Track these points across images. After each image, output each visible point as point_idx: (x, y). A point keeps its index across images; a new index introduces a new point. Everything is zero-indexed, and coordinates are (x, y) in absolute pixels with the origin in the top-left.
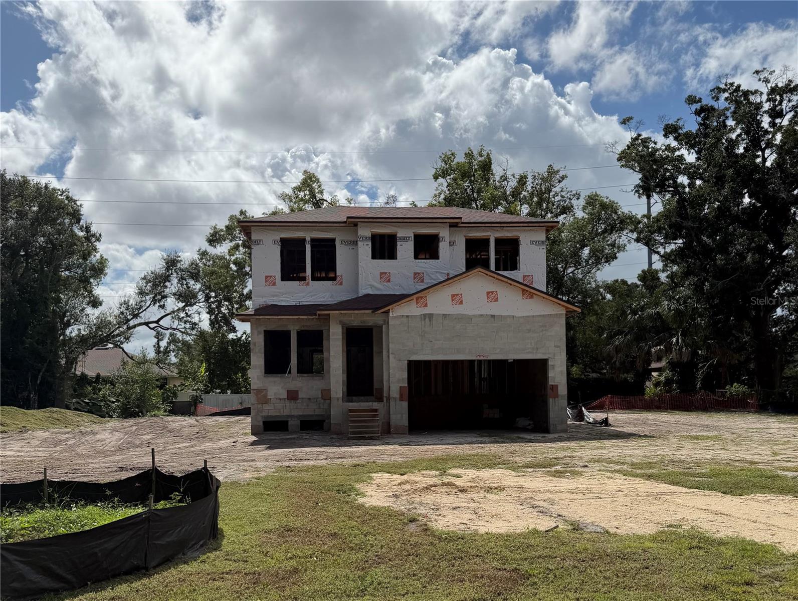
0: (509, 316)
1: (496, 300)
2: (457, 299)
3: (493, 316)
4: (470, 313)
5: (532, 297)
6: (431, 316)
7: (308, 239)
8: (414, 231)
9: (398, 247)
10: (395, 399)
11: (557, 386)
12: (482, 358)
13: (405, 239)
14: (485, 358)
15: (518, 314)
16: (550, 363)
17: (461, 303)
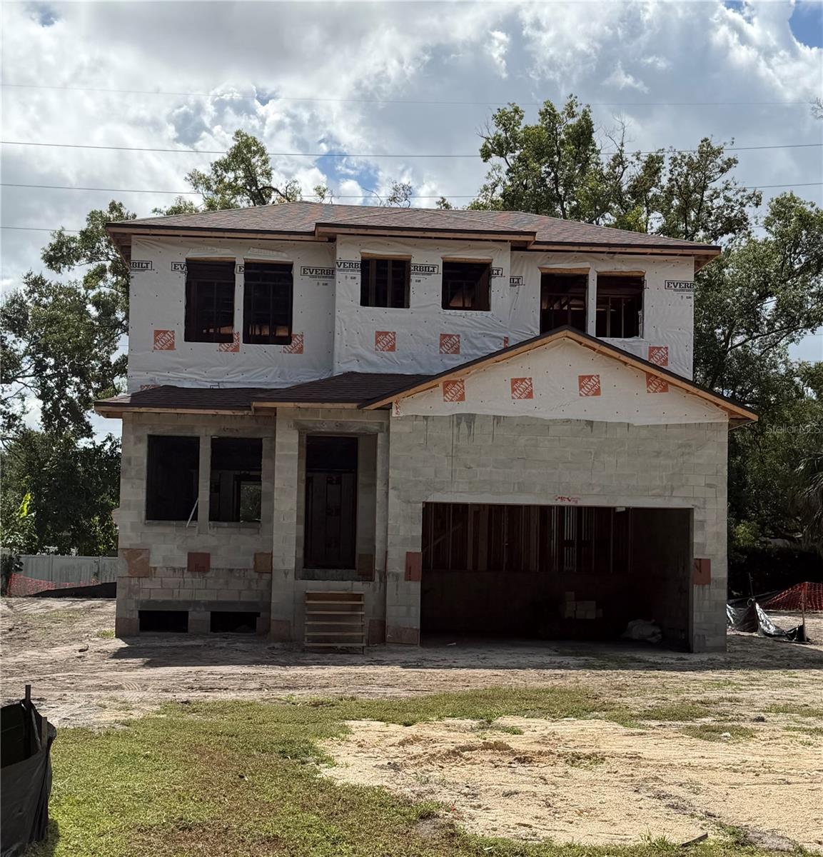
0: (620, 424)
1: (597, 392)
2: (523, 388)
3: (590, 423)
5: (665, 389)
6: (470, 418)
7: (240, 262)
8: (443, 254)
9: (413, 284)
10: (397, 576)
11: (708, 561)
12: (566, 503)
13: (427, 270)
14: (572, 503)
15: (637, 421)
16: (697, 516)
17: (530, 395)
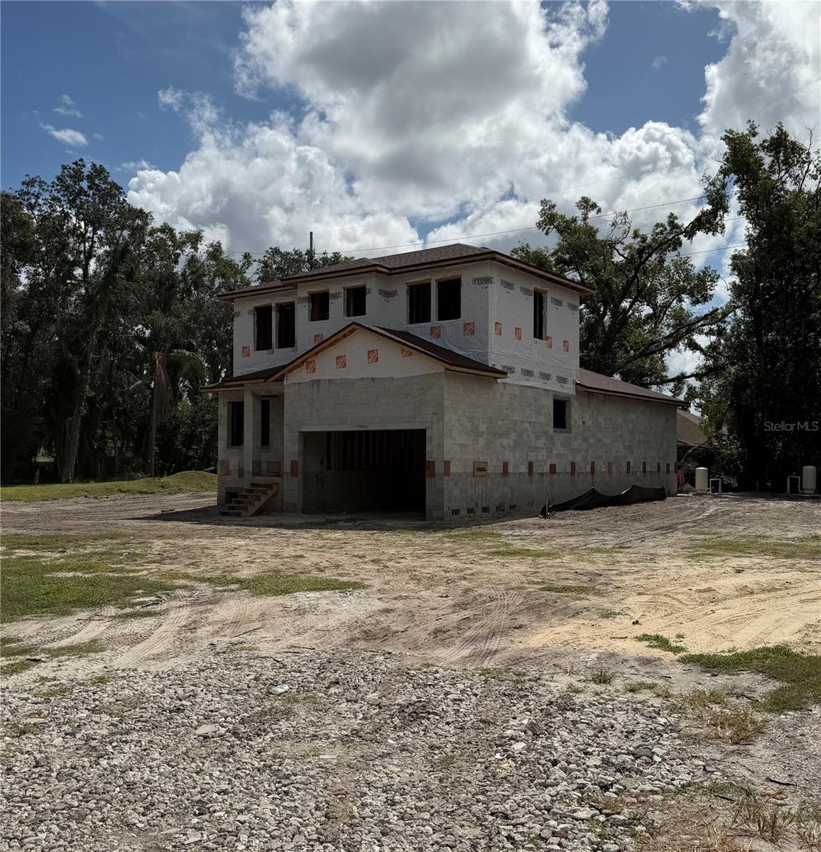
0: (387, 379)
1: (377, 360)
2: (341, 361)
3: (373, 379)
4: (351, 377)
5: (411, 354)
6: (318, 382)
7: (274, 305)
8: (343, 285)
9: (330, 305)
10: (287, 474)
11: (434, 462)
12: (362, 429)
13: (336, 296)
14: (365, 429)
15: (397, 376)
16: (428, 434)
17: (345, 366)
